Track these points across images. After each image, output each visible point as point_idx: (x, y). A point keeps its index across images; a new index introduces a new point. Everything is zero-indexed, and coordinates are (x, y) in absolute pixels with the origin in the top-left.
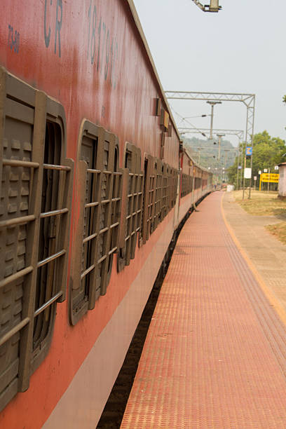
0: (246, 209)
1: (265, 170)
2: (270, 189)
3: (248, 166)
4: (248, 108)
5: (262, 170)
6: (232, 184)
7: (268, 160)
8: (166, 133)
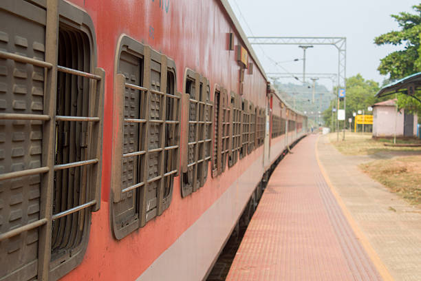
0: (340, 150)
1: (360, 112)
2: (365, 131)
3: (342, 108)
4: (340, 50)
5: (356, 111)
6: (328, 126)
7: (362, 102)
8: (246, 70)
